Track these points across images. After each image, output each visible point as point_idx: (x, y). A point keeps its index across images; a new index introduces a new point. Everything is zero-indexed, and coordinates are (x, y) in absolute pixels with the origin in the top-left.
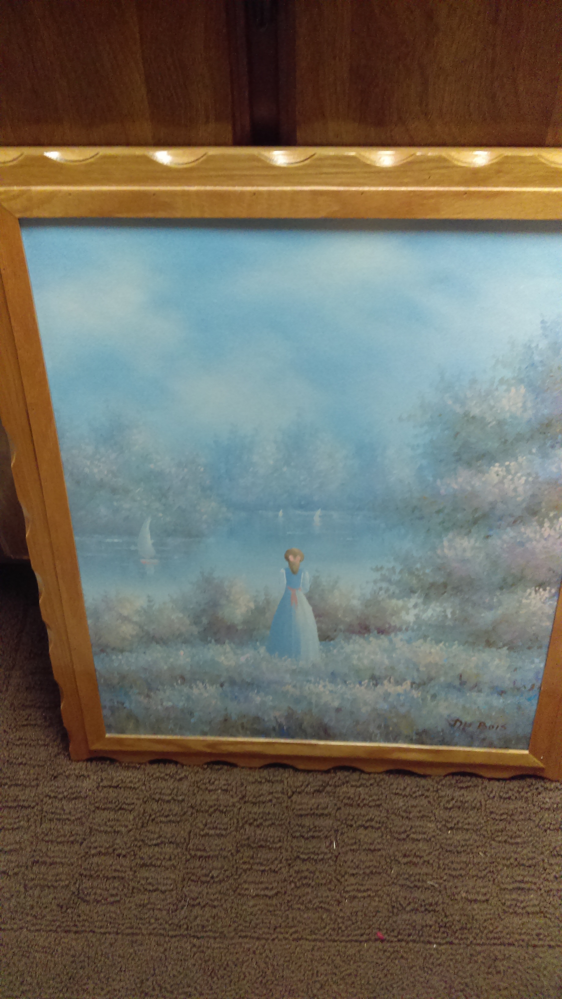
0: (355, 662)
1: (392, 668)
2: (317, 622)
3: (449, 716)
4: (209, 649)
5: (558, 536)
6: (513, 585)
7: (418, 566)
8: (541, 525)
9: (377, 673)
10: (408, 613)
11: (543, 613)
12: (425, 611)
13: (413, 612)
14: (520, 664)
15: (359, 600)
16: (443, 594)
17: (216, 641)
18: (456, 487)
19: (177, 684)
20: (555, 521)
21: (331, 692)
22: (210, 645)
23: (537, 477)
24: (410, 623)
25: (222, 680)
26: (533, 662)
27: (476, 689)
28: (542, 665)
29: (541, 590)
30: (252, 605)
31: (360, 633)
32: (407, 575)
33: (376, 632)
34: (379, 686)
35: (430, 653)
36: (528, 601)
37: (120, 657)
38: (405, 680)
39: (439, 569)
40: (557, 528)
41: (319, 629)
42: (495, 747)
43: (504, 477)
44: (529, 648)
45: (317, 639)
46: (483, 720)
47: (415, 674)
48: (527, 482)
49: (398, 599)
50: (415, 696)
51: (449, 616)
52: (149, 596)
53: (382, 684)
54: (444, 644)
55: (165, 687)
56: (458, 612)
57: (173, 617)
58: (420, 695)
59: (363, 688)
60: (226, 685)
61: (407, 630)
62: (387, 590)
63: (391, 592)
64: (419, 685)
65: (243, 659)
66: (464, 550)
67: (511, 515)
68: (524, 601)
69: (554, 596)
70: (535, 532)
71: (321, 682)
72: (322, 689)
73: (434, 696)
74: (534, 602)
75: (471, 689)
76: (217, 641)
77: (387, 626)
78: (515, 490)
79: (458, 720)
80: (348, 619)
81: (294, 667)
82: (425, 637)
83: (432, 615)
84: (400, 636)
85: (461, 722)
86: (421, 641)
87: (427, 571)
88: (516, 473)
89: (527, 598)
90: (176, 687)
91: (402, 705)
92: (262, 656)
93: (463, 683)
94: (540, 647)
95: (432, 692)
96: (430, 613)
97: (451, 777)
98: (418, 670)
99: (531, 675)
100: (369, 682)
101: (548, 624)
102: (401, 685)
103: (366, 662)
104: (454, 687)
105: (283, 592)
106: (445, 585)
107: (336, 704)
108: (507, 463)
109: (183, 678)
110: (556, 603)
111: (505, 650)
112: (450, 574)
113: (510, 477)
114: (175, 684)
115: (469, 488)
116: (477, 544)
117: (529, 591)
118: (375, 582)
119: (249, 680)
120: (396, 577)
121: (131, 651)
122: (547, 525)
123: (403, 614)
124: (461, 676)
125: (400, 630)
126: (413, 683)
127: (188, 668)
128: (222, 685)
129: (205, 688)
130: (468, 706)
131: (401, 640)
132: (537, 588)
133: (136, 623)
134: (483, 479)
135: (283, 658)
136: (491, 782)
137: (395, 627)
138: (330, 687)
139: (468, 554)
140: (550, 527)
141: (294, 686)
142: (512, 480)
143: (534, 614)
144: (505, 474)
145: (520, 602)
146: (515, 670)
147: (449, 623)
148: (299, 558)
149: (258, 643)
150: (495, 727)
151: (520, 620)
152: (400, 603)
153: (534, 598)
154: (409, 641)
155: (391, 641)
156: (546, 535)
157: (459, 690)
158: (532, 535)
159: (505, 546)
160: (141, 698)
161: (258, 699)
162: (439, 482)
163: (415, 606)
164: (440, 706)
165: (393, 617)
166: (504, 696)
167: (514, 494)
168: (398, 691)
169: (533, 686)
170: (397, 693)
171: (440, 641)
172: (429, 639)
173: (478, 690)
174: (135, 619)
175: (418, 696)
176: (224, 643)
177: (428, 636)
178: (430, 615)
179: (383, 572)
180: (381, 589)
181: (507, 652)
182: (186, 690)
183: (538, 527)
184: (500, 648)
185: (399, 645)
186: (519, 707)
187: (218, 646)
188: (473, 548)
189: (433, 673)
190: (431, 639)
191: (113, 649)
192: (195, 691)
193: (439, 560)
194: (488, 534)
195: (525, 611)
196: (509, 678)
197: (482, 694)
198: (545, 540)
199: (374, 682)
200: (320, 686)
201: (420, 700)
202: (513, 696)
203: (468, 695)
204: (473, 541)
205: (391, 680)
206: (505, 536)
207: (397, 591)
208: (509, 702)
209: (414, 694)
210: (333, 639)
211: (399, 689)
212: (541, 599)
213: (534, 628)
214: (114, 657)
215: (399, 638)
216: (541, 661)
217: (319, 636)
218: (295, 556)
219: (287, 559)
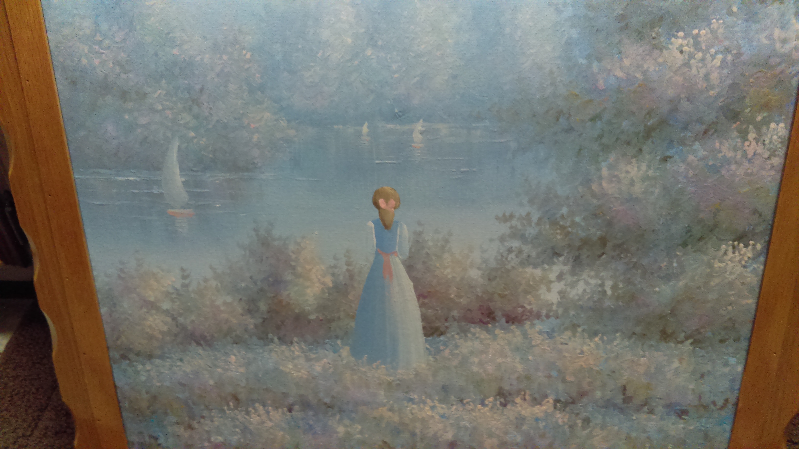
0: (475, 369)
1: (528, 378)
4: (271, 351)
5: (766, 155)
6: (700, 239)
7: (565, 210)
8: (744, 135)
9: (507, 387)
10: (549, 290)
11: (743, 284)
12: (573, 285)
13: (557, 287)
14: (709, 367)
15: (479, 268)
16: (600, 256)
17: (279, 339)
18: (620, 74)
19: (229, 409)
20: (764, 130)
21: (443, 416)
22: (272, 346)
23: (739, 55)
24: (552, 304)
25: (291, 400)
26: (726, 364)
27: (645, 409)
28: (740, 369)
29: (741, 245)
30: (329, 281)
31: (482, 323)
32: (548, 227)
33: (504, 320)
34: (509, 407)
35: (582, 352)
36: (722, 265)
37: (148, 367)
38: (546, 396)
39: (595, 216)
40: (767, 142)
41: (424, 318)
43: (692, 56)
44: (722, 341)
45: (420, 332)
47: (561, 387)
48: (724, 61)
49: (535, 266)
50: (560, 421)
51: (609, 292)
52: (183, 270)
53: (514, 403)
54: (601, 339)
55: (213, 414)
56: (621, 285)
57: (219, 302)
58: (566, 420)
59: (486, 409)
60: (296, 407)
61: (548, 316)
62: (520, 252)
63: (525, 255)
64: (566, 404)
65: (318, 368)
66: (632, 183)
67: (700, 121)
68: (717, 265)
69: (759, 255)
70: (735, 149)
71: (428, 400)
72: (430, 413)
73: (587, 421)
74: (730, 265)
75: (638, 409)
76: (282, 340)
77: (520, 310)
78: (707, 77)
80: (463, 301)
81: (390, 379)
82: (574, 327)
83: (584, 290)
84: (539, 326)
86: (568, 333)
87: (577, 219)
88: (708, 48)
89: (720, 261)
90: (228, 412)
91: (542, 436)
92: (345, 362)
93: (627, 400)
94: (737, 340)
95: (584, 415)
96: (581, 287)
98: (564, 381)
99: (724, 384)
100: (495, 400)
101: (751, 302)
102: (540, 404)
103: (490, 368)
104: (615, 406)
105: (372, 258)
106: (603, 241)
107: (449, 436)
108: (696, 31)
109: (236, 398)
110: (762, 267)
111: (687, 346)
112: (610, 224)
113: (699, 55)
114: (226, 408)
115: (639, 76)
116: (651, 172)
117: (723, 247)
118: (502, 239)
119: (327, 400)
120: (531, 231)
121: (161, 357)
122: (752, 136)
123: (543, 290)
124: (625, 389)
125: (538, 316)
126: (557, 401)
127: (243, 383)
128: (290, 410)
129: (268, 412)
130: (634, 435)
131: (540, 333)
132: (736, 243)
133: (167, 312)
134: (661, 60)
135: (374, 365)
137: (531, 311)
138: (441, 408)
139: (638, 189)
140: (757, 140)
141: (391, 410)
142: (703, 60)
143: (731, 285)
144: (692, 50)
145: (711, 266)
146: (702, 376)
147: (608, 303)
148: (392, 202)
149: (339, 342)
151: (711, 297)
152: (538, 272)
153: (731, 260)
154: (550, 335)
155: (525, 335)
156: (750, 154)
157: (622, 410)
158: (730, 154)
159: (691, 173)
160: (181, 430)
161: (341, 430)
162: (595, 68)
163: (560, 277)
164: (595, 436)
165: (529, 296)
166: (684, 419)
167: (705, 85)
168: (536, 413)
169: (726, 401)
170: (534, 417)
171: (595, 334)
172: (580, 330)
173: (648, 409)
174: (166, 306)
175: (563, 422)
176: (292, 343)
177: (579, 326)
178: (580, 291)
179: (514, 222)
180: (510, 250)
181: (691, 348)
182: (241, 416)
183: (739, 140)
184: (681, 342)
185: (537, 340)
186: (706, 436)
187: (284, 347)
188: (645, 178)
189: (585, 386)
190: (583, 331)
191: (138, 354)
192: (254, 419)
193: (595, 201)
194: (668, 154)
195: (717, 281)
196: (693, 390)
197: (654, 417)
198: (750, 161)
199: (502, 400)
200: (427, 408)
201: (566, 427)
202: (698, 417)
203: (634, 418)
204: (644, 167)
205: (527, 397)
206: (691, 157)
207: (534, 254)
208: (692, 428)
209: (558, 418)
210: (442, 334)
211: (537, 411)
212: (740, 261)
213: (730, 308)
214: (140, 367)
215: (537, 330)
216: (738, 363)
217: (424, 328)
218: (387, 201)
219: (376, 204)
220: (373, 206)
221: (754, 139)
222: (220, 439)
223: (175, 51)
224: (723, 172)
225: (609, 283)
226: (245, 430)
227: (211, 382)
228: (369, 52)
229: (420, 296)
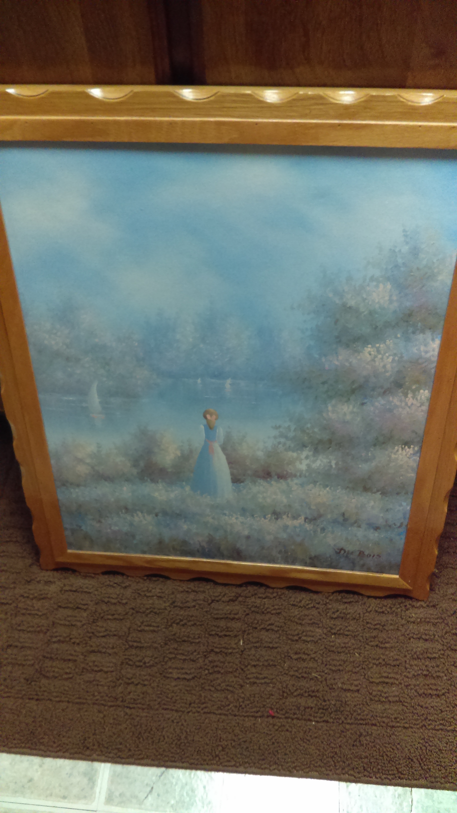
0: (260, 500)
1: (290, 506)
2: (231, 468)
3: (335, 545)
4: (146, 486)
5: (419, 405)
6: (384, 443)
7: (309, 425)
8: (406, 395)
9: (278, 510)
10: (301, 463)
11: (408, 466)
12: (314, 462)
13: (305, 462)
14: (391, 506)
15: (262, 451)
16: (329, 448)
17: (151, 480)
18: (337, 363)
19: (122, 513)
20: (417, 393)
21: (242, 523)
22: (146, 483)
23: (402, 357)
24: (303, 471)
25: (156, 512)
26: (401, 505)
27: (356, 525)
28: (409, 508)
29: (406, 447)
30: (179, 453)
31: (264, 478)
32: (300, 433)
33: (276, 477)
34: (279, 520)
35: (319, 495)
36: (396, 456)
38: (299, 515)
39: (325, 429)
40: (419, 398)
41: (232, 474)
42: (373, 572)
43: (375, 357)
44: (398, 494)
45: (230, 481)
46: (362, 550)
47: (308, 511)
48: (393, 360)
49: (293, 451)
50: (308, 529)
51: (334, 466)
52: (98, 443)
53: (282, 518)
54: (330, 489)
55: (113, 515)
56: (340, 463)
57: (117, 460)
58: (311, 528)
59: (267, 520)
60: (160, 515)
61: (300, 476)
62: (285, 444)
63: (287, 446)
64: (311, 520)
65: (172, 495)
66: (345, 414)
67: (382, 387)
68: (393, 456)
69: (417, 452)
70: (401, 401)
71: (234, 515)
72: (235, 521)
73: (323, 529)
74: (401, 456)
75: (352, 525)
76: (153, 481)
77: (285, 473)
78: (384, 366)
79: (342, 549)
80: (254, 467)
81: (213, 503)
82: (315, 482)
83: (320, 464)
84: (296, 481)
85: (345, 552)
86: (311, 485)
87: (316, 430)
88: (385, 353)
89: (395, 454)
90: (121, 515)
91: (298, 535)
92: (187, 493)
93: (345, 520)
94: (407, 493)
95: (322, 526)
96: (318, 463)
97: (338, 594)
98: (310, 508)
99: (400, 515)
100: (272, 516)
101: (413, 475)
102: (297, 519)
103: (269, 500)
104: (339, 523)
106: (330, 441)
107: (246, 533)
108: (378, 345)
109: (126, 508)
110: (418, 459)
111: (378, 495)
112: (333, 433)
113: (380, 356)
114: (120, 513)
115: (348, 365)
116: (355, 410)
117: (396, 448)
118: (275, 437)
119: (178, 512)
120: (291, 434)
121: (84, 486)
122: (410, 395)
123: (297, 463)
125: (295, 476)
126: (306, 519)
127: (131, 501)
128: (157, 515)
129: (144, 516)
130: (349, 537)
131: (296, 484)
132: (403, 446)
133: (88, 464)
134: (359, 357)
135: (204, 496)
136: (370, 599)
137: (291, 473)
138: (241, 519)
139: (348, 417)
140: (413, 398)
141: (213, 518)
142: (382, 359)
143: (401, 466)
144: (376, 353)
145: (390, 457)
146: (387, 510)
147: (334, 472)
148: (214, 417)
149: (184, 483)
150: (372, 555)
151: (390, 471)
152: (295, 455)
153: (401, 454)
154: (302, 485)
155: (288, 485)
156: (409, 404)
157: (343, 525)
158: (398, 403)
159: (377, 411)
161: (185, 527)
162: (323, 360)
163: (307, 457)
164: (328, 537)
165: (290, 466)
166: (378, 531)
167: (383, 370)
169: (402, 524)
170: (294, 526)
171: (327, 486)
172: (318, 484)
174: (88, 461)
176: (158, 482)
177: (318, 482)
178: (318, 465)
179: (281, 430)
180: (279, 443)
181: (380, 496)
182: (129, 518)
183: (403, 397)
184: (375, 493)
185: (295, 488)
186: (391, 540)
187: (153, 485)
188: (352, 412)
189: (322, 511)
190: (320, 484)
191: (71, 484)
192: (136, 519)
193: (325, 422)
194: (364, 402)
195: (394, 464)
196: (382, 517)
197: (361, 529)
198: (409, 407)
199: (276, 516)
200: (233, 518)
201: (312, 532)
202: (386, 531)
203: (349, 529)
204: (351, 407)
205: (289, 515)
206: (377, 404)
207: (292, 445)
208: (382, 536)
209: (307, 527)
210: (242, 482)
211: (295, 523)
212: (406, 455)
213: (401, 478)
214: (72, 490)
216: (407, 505)
217: (232, 479)
218: (211, 415)
219: (205, 417)
222: (117, 528)
223: (97, 340)
224: (395, 411)
225: (333, 463)
226: (131, 524)
227: (113, 500)
228: (202, 346)
229: (230, 463)
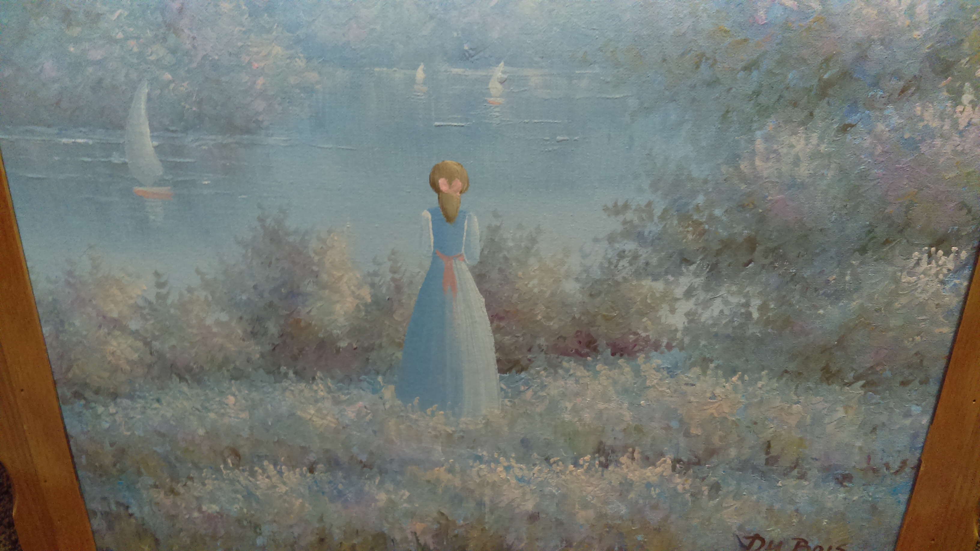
0: (567, 417)
1: (638, 429)
2: (496, 330)
3: (741, 528)
4: (285, 390)
6: (886, 242)
7: (700, 199)
8: (956, 96)
9: (609, 442)
10: (673, 311)
11: (938, 305)
12: (706, 304)
13: (685, 306)
14: (883, 418)
15: (577, 280)
16: (746, 265)
17: (296, 373)
18: (789, 2)
19: (226, 467)
21: (520, 480)
22: (285, 383)
24: (676, 330)
25: (312, 457)
26: (907, 415)
27: (795, 472)
28: (925, 420)
29: (941, 252)
30: (366, 293)
31: (579, 355)
32: (675, 222)
33: (609, 351)
34: (611, 468)
35: (714, 396)
36: (912, 279)
37: (112, 409)
38: (662, 455)
39: (742, 207)
41: (499, 347)
44: (904, 384)
45: (494, 367)
46: (803, 536)
47: (682, 442)
49: (656, 278)
50: (680, 488)
51: (756, 315)
52: (157, 274)
53: (618, 463)
54: (741, 378)
55: (204, 475)
56: (772, 305)
57: (209, 321)
58: (687, 487)
59: (581, 470)
60: (320, 466)
61: (669, 347)
62: (635, 257)
63: (641, 262)
64: (689, 465)
65: (350, 413)
66: (797, 162)
67: (897, 75)
68: (906, 279)
69: (964, 267)
70: (942, 116)
71: (502, 459)
72: (503, 475)
73: (716, 488)
75: (786, 474)
76: (300, 375)
77: (632, 338)
78: (911, 10)
80: (554, 325)
81: (449, 430)
82: (705, 362)
83: (722, 312)
84: (657, 360)
86: (697, 370)
87: (718, 212)
89: (910, 274)
90: (224, 472)
91: (655, 507)
92: (388, 406)
93: (771, 461)
94: (925, 381)
95: (713, 479)
96: (717, 306)
98: (687, 434)
99: (903, 441)
100: (593, 459)
101: (947, 331)
102: (654, 465)
103: (587, 416)
104: (755, 469)
105: (427, 263)
106: (751, 244)
107: (529, 506)
109: (235, 453)
110: (966, 283)
111: (857, 390)
112: (762, 219)
114: (222, 466)
115: (816, 5)
116: (823, 148)
117: (916, 254)
118: (611, 239)
119: (364, 458)
120: (653, 228)
121: (131, 397)
122: (967, 97)
123: (664, 312)
124: (769, 447)
125: (656, 346)
126: (677, 461)
127: (245, 434)
128: (311, 470)
129: (280, 473)
130: (777, 506)
131: (658, 369)
132: (933, 249)
133: (135, 334)
135: (429, 411)
137: (647, 340)
138: (519, 469)
139: (804, 171)
140: (974, 104)
141: (451, 470)
143: (922, 307)
145: (897, 281)
146: (874, 429)
147: (753, 330)
148: (458, 184)
149: (380, 378)
151: (894, 322)
152: (659, 286)
153: (924, 273)
154: (671, 372)
155: (637, 372)
156: (963, 123)
157: (763, 475)
158: (935, 124)
159: (879, 149)
160: (160, 496)
161: (382, 497)
163: (689, 293)
164: (726, 508)
165: (644, 320)
166: (846, 486)
167: (908, 22)
168: (649, 477)
169: (904, 463)
170: (645, 482)
171: (734, 372)
172: (712, 366)
173: (798, 473)
174: (134, 325)
175: (684, 489)
176: (314, 379)
177: (712, 361)
178: (716, 313)
179: (629, 215)
180: (621, 255)
181: (862, 392)
182: (243, 478)
183: (949, 104)
184: (849, 384)
185: (653, 379)
186: (874, 508)
187: (302, 385)
188: (815, 155)
189: (716, 441)
190: (717, 367)
191: (97, 392)
192: (262, 481)
193: (743, 187)
194: (848, 121)
195: (904, 300)
196: (861, 448)
197: (806, 483)
198: (961, 133)
199: (603, 459)
200: (500, 469)
201: (688, 496)
202: (864, 485)
203: (779, 484)
204: (814, 138)
205: (636, 455)
206: (881, 127)
207: (654, 261)
208: (855, 498)
209: (678, 484)
210: (523, 369)
211: (649, 474)
212: (937, 275)
213: (918, 338)
214: (100, 409)
215: (654, 365)
216: (923, 412)
217: (498, 361)
218: (450, 181)
219: (434, 185)
220: (430, 189)
221: (971, 102)
222: (215, 508)
224: (923, 149)
225: (756, 302)
226: (249, 496)
227: (201, 432)
229: (494, 317)
